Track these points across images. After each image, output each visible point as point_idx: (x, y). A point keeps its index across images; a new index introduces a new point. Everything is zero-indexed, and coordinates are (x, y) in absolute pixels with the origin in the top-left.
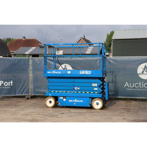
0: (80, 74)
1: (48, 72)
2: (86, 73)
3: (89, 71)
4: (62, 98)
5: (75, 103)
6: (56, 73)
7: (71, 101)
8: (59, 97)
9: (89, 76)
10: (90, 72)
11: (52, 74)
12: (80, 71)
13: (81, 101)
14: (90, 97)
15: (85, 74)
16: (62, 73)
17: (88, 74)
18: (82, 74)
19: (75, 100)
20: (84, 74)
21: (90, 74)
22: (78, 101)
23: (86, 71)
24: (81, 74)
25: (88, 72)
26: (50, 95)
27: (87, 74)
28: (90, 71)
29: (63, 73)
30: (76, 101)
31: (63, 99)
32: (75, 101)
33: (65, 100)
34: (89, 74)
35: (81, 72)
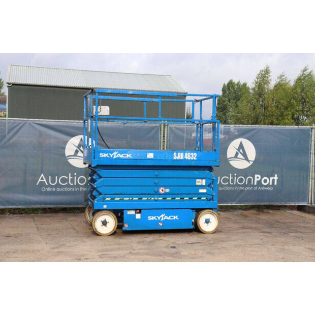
0: (175, 158)
1: (101, 154)
2: (187, 158)
3: (192, 154)
4: (133, 212)
5: (161, 222)
6: (122, 156)
7: (153, 218)
8: (125, 211)
9: (193, 164)
10: (194, 156)
11: (110, 159)
12: (175, 154)
13: (175, 217)
14: (194, 208)
15: (185, 159)
16: (134, 158)
17: (191, 160)
18: (178, 159)
19: (162, 216)
20: (182, 160)
21: (195, 159)
22: (169, 218)
23: (186, 154)
24: (176, 160)
25: (191, 156)
26: (105, 207)
27: (189, 159)
28: (195, 154)
29: (137, 158)
30: (164, 217)
31: (134, 216)
32: (161, 218)
33: (138, 216)
34: (193, 160)
35: (177, 155)
